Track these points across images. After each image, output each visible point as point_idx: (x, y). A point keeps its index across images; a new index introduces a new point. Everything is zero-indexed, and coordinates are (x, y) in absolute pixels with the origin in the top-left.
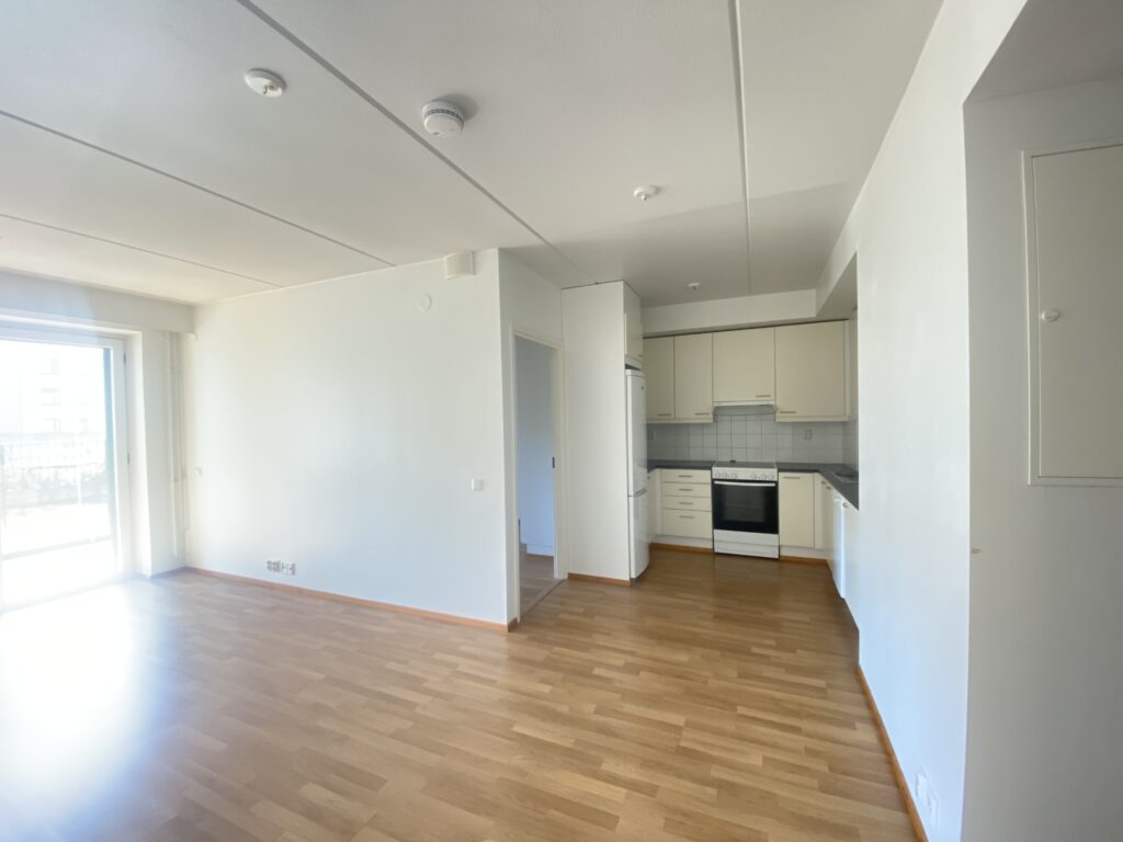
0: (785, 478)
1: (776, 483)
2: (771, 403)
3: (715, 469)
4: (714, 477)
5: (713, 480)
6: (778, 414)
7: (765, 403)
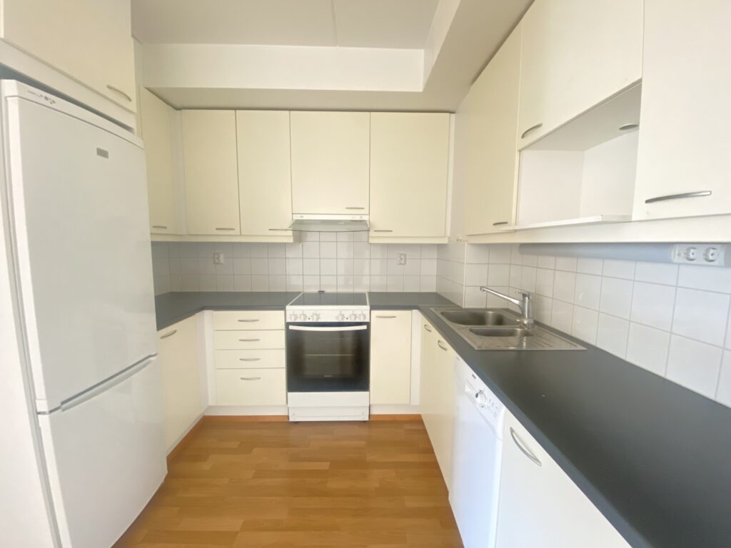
0: (378, 317)
1: (368, 324)
2: (365, 218)
3: (290, 309)
4: (288, 320)
5: (288, 324)
6: (372, 233)
7: (357, 218)
